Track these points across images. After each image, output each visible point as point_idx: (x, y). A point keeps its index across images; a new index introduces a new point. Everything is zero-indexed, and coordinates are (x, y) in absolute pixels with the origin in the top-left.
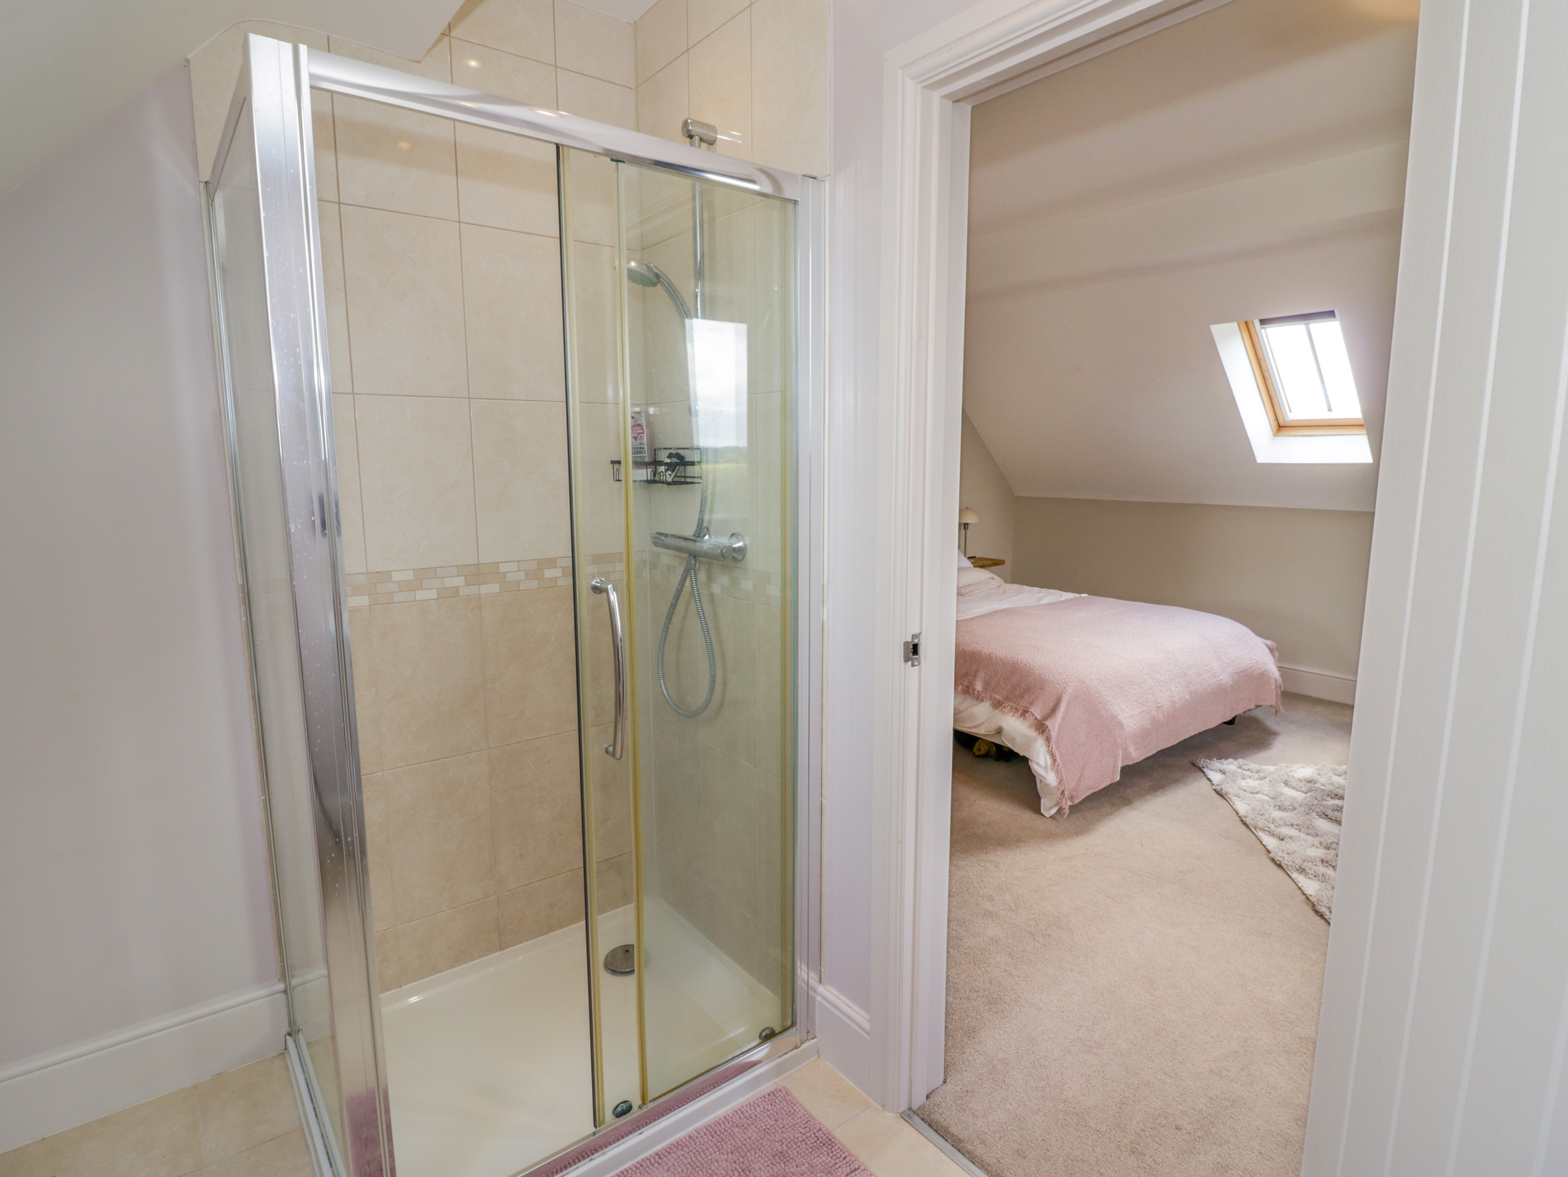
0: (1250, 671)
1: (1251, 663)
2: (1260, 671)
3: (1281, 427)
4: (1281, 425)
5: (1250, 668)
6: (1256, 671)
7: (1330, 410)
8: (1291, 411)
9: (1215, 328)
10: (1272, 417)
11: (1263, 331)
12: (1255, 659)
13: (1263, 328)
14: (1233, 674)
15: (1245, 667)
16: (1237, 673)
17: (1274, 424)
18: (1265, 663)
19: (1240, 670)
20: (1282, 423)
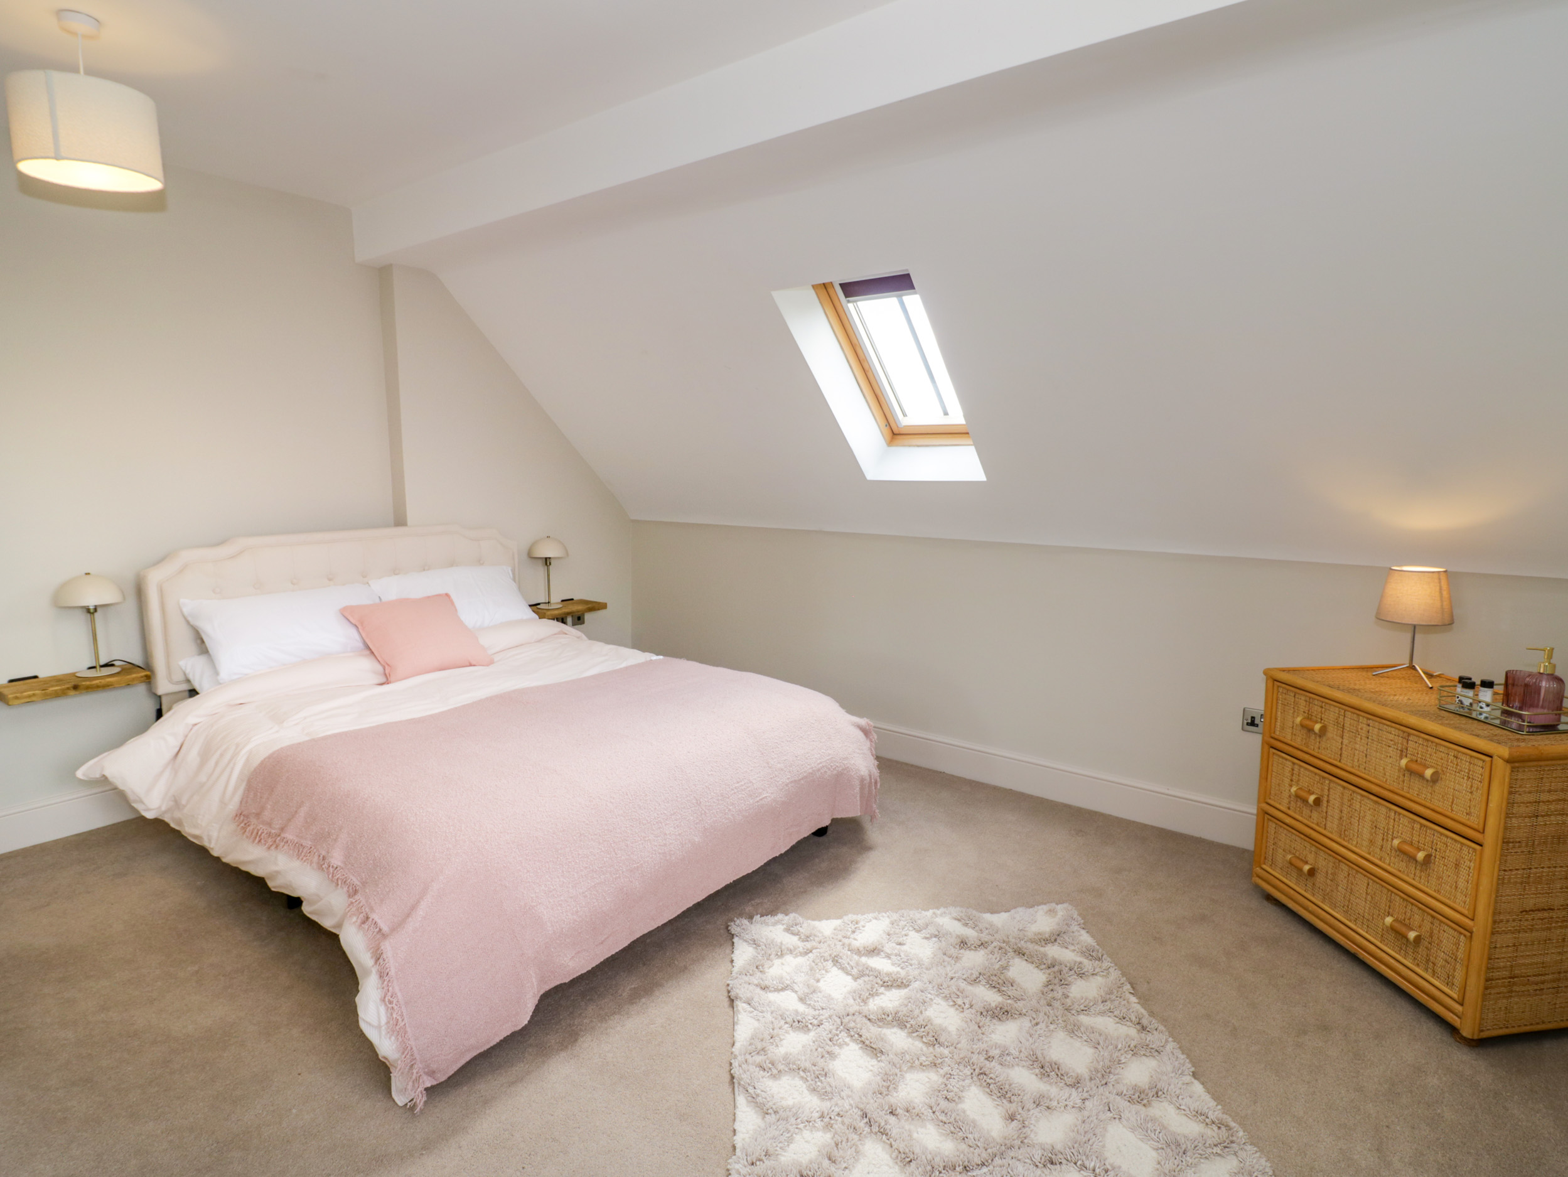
0: (818, 774)
1: (821, 763)
2: (835, 772)
3: (895, 435)
4: (895, 433)
5: (819, 770)
6: (829, 773)
7: (946, 414)
8: (905, 415)
9: (780, 297)
10: (883, 423)
11: (850, 306)
12: (829, 754)
13: (849, 302)
14: (787, 785)
15: (810, 771)
16: (795, 781)
17: (887, 431)
18: (846, 758)
19: (801, 777)
20: (896, 431)
